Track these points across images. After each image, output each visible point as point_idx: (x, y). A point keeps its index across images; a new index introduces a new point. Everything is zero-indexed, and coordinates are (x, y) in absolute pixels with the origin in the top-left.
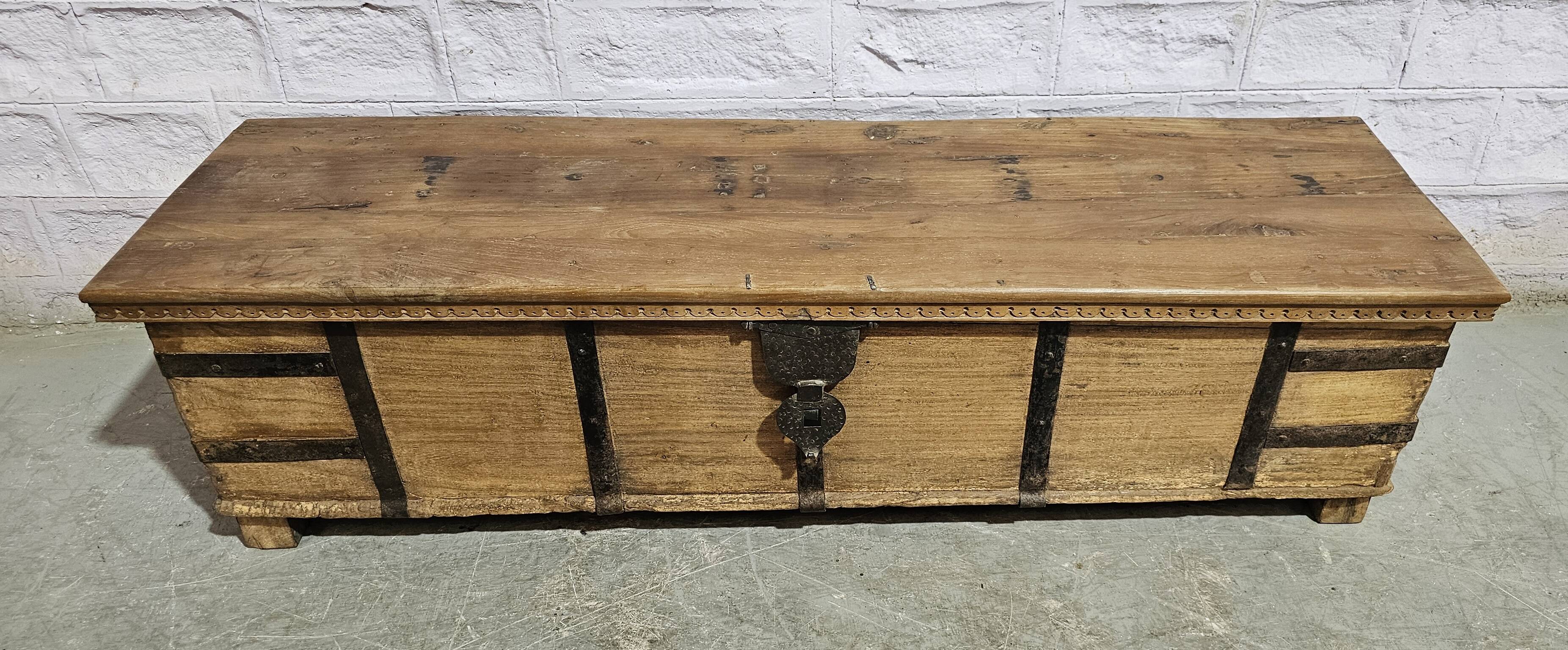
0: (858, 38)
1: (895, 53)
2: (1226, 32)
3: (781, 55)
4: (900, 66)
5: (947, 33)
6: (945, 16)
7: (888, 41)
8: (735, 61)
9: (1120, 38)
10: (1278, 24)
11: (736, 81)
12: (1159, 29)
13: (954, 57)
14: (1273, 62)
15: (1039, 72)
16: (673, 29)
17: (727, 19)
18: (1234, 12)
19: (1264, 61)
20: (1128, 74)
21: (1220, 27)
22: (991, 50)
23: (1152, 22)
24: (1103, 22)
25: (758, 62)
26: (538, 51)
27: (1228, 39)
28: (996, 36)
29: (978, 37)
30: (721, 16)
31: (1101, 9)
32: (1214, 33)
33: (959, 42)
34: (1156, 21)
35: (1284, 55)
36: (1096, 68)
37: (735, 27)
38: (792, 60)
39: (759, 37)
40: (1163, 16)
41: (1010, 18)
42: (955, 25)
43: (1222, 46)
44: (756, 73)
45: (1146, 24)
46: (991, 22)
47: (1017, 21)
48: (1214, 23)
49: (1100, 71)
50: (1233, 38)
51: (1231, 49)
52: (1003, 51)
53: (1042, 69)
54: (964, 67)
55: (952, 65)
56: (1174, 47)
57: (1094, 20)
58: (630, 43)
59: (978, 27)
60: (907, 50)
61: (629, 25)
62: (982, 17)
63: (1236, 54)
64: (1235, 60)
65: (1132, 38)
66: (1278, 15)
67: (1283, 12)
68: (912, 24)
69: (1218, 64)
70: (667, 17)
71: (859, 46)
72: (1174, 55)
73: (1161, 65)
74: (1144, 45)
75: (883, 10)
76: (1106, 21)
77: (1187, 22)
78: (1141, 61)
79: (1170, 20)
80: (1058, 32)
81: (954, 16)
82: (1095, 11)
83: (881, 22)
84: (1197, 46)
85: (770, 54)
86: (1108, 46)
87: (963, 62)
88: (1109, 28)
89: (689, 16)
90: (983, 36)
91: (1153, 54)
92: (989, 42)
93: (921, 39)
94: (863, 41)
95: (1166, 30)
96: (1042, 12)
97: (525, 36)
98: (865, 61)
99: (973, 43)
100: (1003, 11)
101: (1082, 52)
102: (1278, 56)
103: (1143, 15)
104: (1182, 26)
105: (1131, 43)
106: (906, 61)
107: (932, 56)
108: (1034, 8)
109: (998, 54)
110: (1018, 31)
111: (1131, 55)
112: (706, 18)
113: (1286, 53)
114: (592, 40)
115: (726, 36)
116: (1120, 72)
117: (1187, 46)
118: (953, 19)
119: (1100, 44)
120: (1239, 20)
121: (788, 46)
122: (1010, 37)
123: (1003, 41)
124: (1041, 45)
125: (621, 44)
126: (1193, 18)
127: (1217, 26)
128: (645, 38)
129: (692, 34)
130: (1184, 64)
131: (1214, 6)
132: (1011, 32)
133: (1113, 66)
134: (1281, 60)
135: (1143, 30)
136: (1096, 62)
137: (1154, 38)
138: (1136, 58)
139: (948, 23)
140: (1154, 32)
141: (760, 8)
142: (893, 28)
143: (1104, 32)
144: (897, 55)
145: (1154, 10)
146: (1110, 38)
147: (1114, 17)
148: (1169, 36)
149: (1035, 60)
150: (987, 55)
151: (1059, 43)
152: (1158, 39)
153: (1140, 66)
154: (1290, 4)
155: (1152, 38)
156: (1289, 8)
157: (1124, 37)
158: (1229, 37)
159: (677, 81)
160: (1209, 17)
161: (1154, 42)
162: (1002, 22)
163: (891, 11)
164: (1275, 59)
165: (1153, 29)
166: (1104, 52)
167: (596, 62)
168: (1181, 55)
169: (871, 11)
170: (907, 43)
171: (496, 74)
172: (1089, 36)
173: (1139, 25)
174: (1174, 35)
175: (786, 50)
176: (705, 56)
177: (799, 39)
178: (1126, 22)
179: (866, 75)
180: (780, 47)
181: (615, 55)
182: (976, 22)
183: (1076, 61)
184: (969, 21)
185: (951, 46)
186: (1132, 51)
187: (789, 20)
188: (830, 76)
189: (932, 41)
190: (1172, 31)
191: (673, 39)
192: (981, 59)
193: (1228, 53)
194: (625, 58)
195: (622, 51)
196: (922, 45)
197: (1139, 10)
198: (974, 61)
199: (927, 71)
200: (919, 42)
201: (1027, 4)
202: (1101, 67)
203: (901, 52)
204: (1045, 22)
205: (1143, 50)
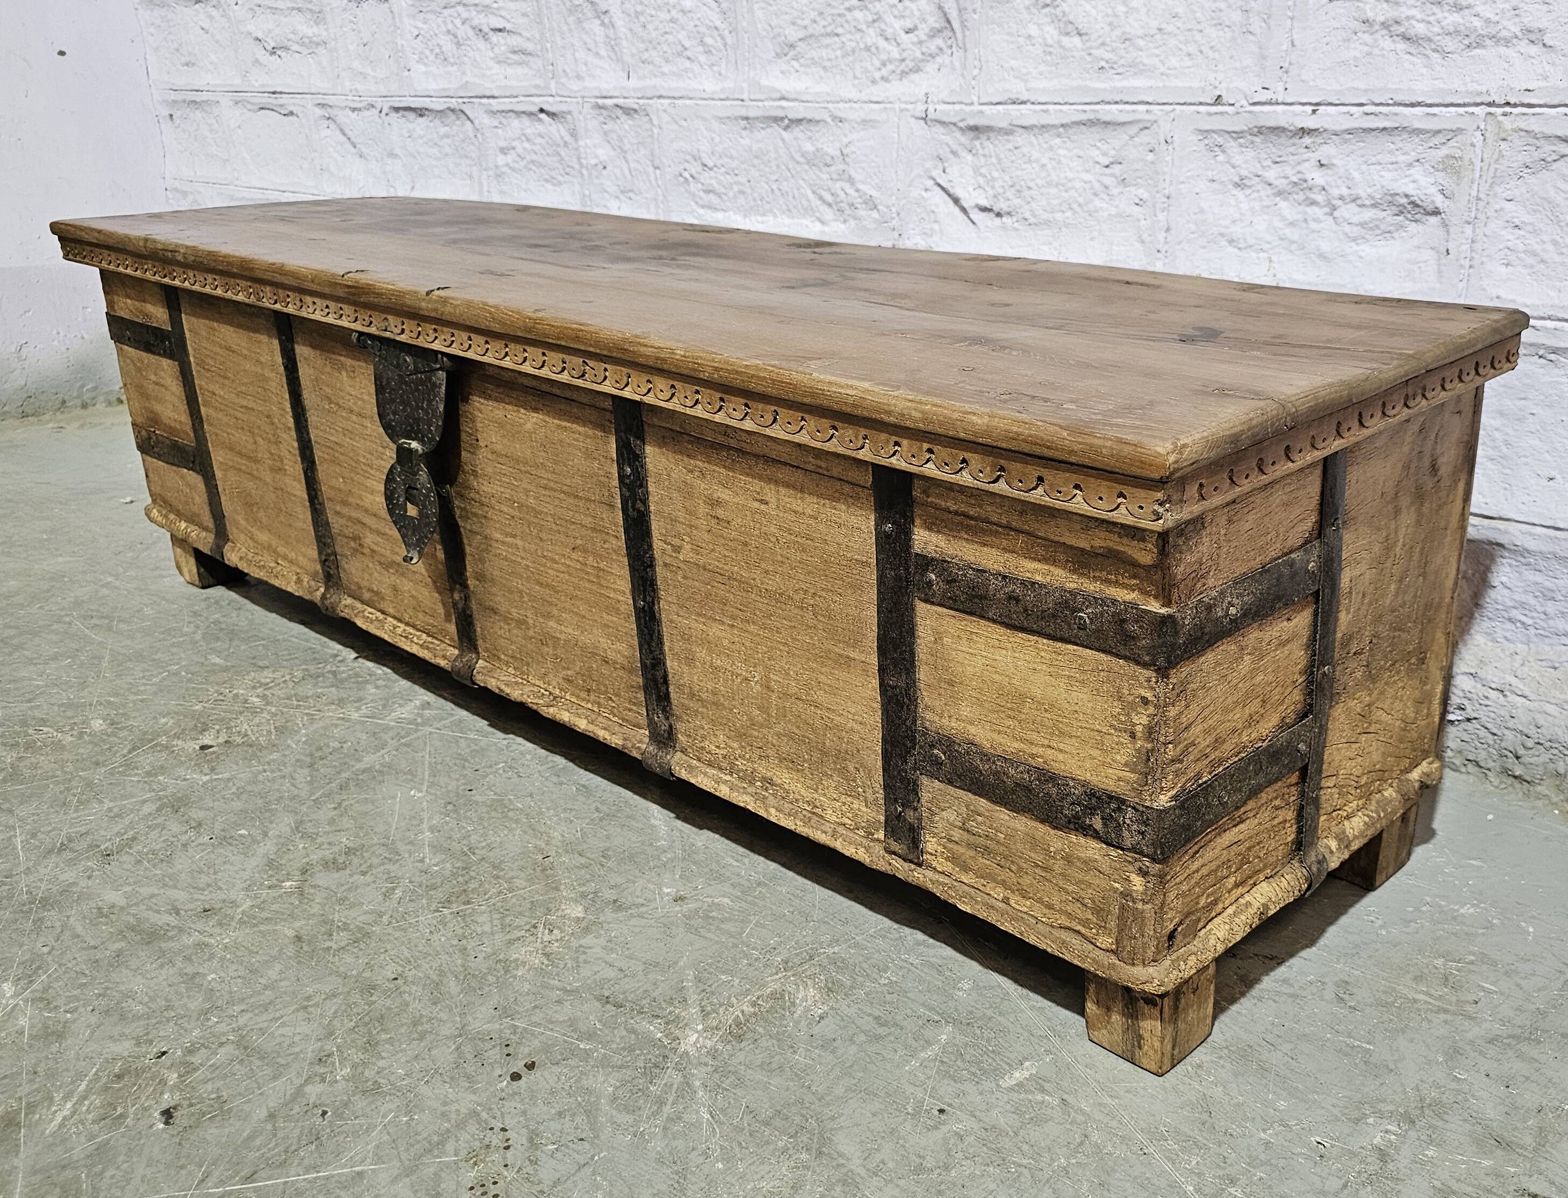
0: (927, 170)
1: (967, 196)
2: (1433, 190)
3: (847, 186)
4: (972, 216)
5: (1024, 166)
6: (1020, 138)
7: (962, 176)
8: (811, 196)
9: (1263, 193)
10: (1531, 180)
11: (810, 225)
12: (1318, 177)
13: (1034, 205)
14: (1531, 261)
15: (1143, 242)
16: (755, 147)
17: (800, 135)
18: (1444, 151)
19: (1512, 257)
20: (1274, 258)
21: (1424, 181)
22: (1080, 200)
23: (1307, 164)
24: (1233, 161)
25: (829, 198)
26: (651, 169)
27: (1439, 205)
28: (1087, 177)
29: (1062, 176)
30: (797, 131)
31: (1227, 136)
32: (1410, 189)
33: (1039, 182)
34: (1313, 162)
35: (1550, 247)
36: (1224, 243)
37: (808, 147)
38: (856, 194)
39: (828, 160)
40: (1327, 151)
41: (1104, 147)
42: (1035, 155)
43: (1433, 220)
44: (828, 214)
45: (1299, 168)
46: (1081, 153)
47: (1112, 152)
48: (1412, 171)
49: (1230, 249)
50: (1447, 202)
51: (1445, 225)
52: (1097, 202)
53: (1145, 237)
54: (1047, 223)
55: (1032, 220)
56: (1346, 215)
57: (1221, 158)
58: (719, 163)
59: (1063, 160)
60: (981, 191)
61: (717, 139)
62: (1069, 144)
63: (1452, 235)
64: (1451, 246)
65: (1280, 193)
66: (1528, 161)
67: (1537, 155)
68: (986, 152)
69: (1428, 255)
70: (751, 132)
71: (931, 183)
72: (1347, 228)
73: (1325, 247)
74: (1300, 208)
75: (954, 128)
76: (1238, 160)
77: (1364, 167)
78: (1295, 237)
79: (1335, 161)
80: (1164, 174)
81: (1033, 139)
82: (1220, 140)
83: (955, 147)
84: (1388, 217)
85: (839, 184)
86: (1245, 206)
87: (1046, 216)
88: (1244, 173)
89: (769, 130)
90: (1070, 175)
91: (1313, 225)
92: (1078, 185)
93: (996, 174)
94: (934, 174)
95: (1330, 179)
96: (1144, 137)
97: (643, 151)
98: (937, 206)
99: (1057, 185)
100: (1093, 135)
101: (1202, 211)
102: (1537, 248)
103: (1292, 149)
104: (1356, 174)
105: (1283, 205)
106: (984, 209)
107: (1008, 203)
108: (1133, 130)
109: (1091, 207)
110: (1116, 169)
111: (1281, 225)
112: (783, 133)
113: (1555, 243)
114: (688, 158)
115: (801, 160)
116: (1262, 255)
117: (1368, 214)
118: (1031, 143)
119: (1233, 202)
120: (1451, 166)
121: (854, 174)
122: (1108, 181)
123: (1097, 186)
124: (1145, 196)
125: (710, 164)
126: (1374, 160)
127: (1417, 177)
128: (732, 157)
129: (772, 155)
130: (1366, 250)
131: (1405, 136)
132: (1107, 171)
133: (1251, 241)
134: (1546, 256)
135: (1295, 179)
136: (1223, 231)
137: (1313, 196)
138: (1288, 231)
139: (1025, 150)
140: (1310, 183)
141: (829, 120)
142: (969, 157)
143: (1237, 179)
144: (970, 198)
145: (1307, 140)
146: (1248, 191)
147: (1250, 154)
148: (1336, 192)
149: (1139, 220)
150: (1075, 206)
151: (1166, 192)
152: (1320, 198)
153: (1294, 247)
154: (1547, 137)
155: (1308, 193)
156: (1547, 147)
157: (1269, 191)
158: (1440, 201)
159: (759, 219)
160: (1402, 158)
161: (1313, 203)
162: (1095, 153)
163: (961, 129)
164: (1535, 254)
165: (1308, 177)
166: (1237, 216)
167: (693, 187)
168: (1357, 231)
169: (940, 129)
170: (981, 180)
171: (622, 197)
172: (1215, 185)
173: (1289, 171)
174: (1345, 191)
175: (851, 181)
176: (785, 186)
177: (863, 165)
178: (1269, 163)
179: (936, 226)
180: (846, 176)
181: (706, 177)
182: (1061, 152)
183: (1193, 227)
184: (1051, 148)
185: (1029, 188)
186: (1283, 219)
187: (855, 136)
188: (894, 222)
189: (1007, 178)
190: (1339, 182)
191: (756, 162)
192: (1069, 214)
193: (1441, 232)
194: (714, 182)
195: (712, 173)
196: (997, 185)
197: (1283, 140)
198: (1059, 216)
199: (1004, 227)
200: (993, 179)
201: (1123, 124)
202: (1231, 242)
203: (975, 194)
204: (1150, 157)
205: (1300, 217)
